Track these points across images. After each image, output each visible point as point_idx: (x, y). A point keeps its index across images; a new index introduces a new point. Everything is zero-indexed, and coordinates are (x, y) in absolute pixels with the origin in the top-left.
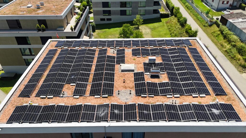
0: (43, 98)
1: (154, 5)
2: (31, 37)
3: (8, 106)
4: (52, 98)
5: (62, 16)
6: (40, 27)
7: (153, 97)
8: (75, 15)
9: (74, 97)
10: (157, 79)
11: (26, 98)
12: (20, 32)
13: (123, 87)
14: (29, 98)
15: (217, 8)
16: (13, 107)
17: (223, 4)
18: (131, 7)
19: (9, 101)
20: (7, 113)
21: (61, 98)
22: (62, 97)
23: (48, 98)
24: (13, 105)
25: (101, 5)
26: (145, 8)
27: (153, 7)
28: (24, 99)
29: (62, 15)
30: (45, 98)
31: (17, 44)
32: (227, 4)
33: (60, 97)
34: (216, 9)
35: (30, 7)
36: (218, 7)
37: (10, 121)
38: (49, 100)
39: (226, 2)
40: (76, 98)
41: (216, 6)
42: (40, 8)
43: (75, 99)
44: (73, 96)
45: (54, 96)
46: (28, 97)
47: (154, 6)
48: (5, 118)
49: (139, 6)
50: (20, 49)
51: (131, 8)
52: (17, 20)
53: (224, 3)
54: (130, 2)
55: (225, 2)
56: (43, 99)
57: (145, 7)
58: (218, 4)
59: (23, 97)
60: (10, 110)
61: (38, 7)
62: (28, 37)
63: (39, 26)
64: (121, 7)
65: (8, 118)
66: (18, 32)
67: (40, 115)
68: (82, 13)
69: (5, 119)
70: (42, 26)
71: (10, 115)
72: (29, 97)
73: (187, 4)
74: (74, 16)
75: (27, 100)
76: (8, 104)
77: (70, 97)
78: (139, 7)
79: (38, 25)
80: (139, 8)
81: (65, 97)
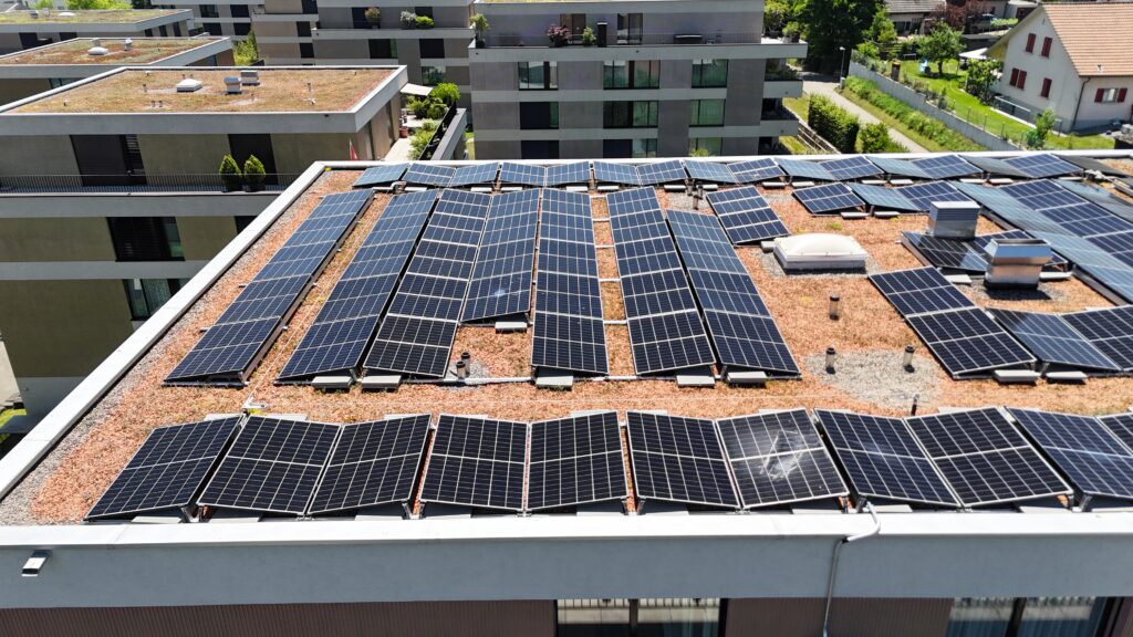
0: (331, 389)
1: (764, 118)
2: (187, 218)
3: (93, 430)
4: (392, 389)
5: (352, 116)
6: (237, 169)
7: (1079, 382)
8: (402, 136)
9: (541, 381)
10: (1038, 301)
11: (218, 390)
12: (133, 194)
13: (837, 336)
14: (238, 393)
15: (1074, 122)
16: (131, 434)
17: (1099, 105)
18: (656, 127)
19: (100, 405)
20: (86, 466)
21: (454, 390)
22: (459, 384)
23: (368, 389)
24: (134, 422)
25: (516, 117)
26: (720, 128)
27: (759, 124)
28: (204, 393)
29: (354, 110)
30: (345, 389)
31: (114, 257)
32: (1121, 104)
33: (441, 384)
34: (1067, 126)
35: (190, 90)
36: (1079, 118)
37: (112, 509)
38: (372, 398)
39: (1113, 91)
40: (552, 388)
41: (1068, 115)
42: (240, 93)
43: (551, 393)
44: (529, 378)
45: (405, 376)
46: (230, 387)
47: (763, 122)
48: (78, 498)
49: (695, 121)
50: (127, 283)
51: (656, 130)
52: (123, 138)
53: (1104, 98)
54: (649, 102)
55: (1111, 95)
56: (333, 396)
57: (722, 125)
58: (1073, 105)
59: (201, 387)
60: (111, 448)
61: (234, 89)
62: (172, 220)
63: (235, 164)
64: (606, 127)
65: (98, 492)
66: (126, 194)
67: (332, 473)
68: (441, 127)
69: (77, 500)
70: (248, 162)
71: (114, 478)
72: (240, 388)
73: (914, 115)
74: (401, 141)
75: (223, 400)
76: (97, 421)
77: (509, 385)
78: (691, 126)
79: (230, 159)
80: (691, 129)
81: (476, 386)
